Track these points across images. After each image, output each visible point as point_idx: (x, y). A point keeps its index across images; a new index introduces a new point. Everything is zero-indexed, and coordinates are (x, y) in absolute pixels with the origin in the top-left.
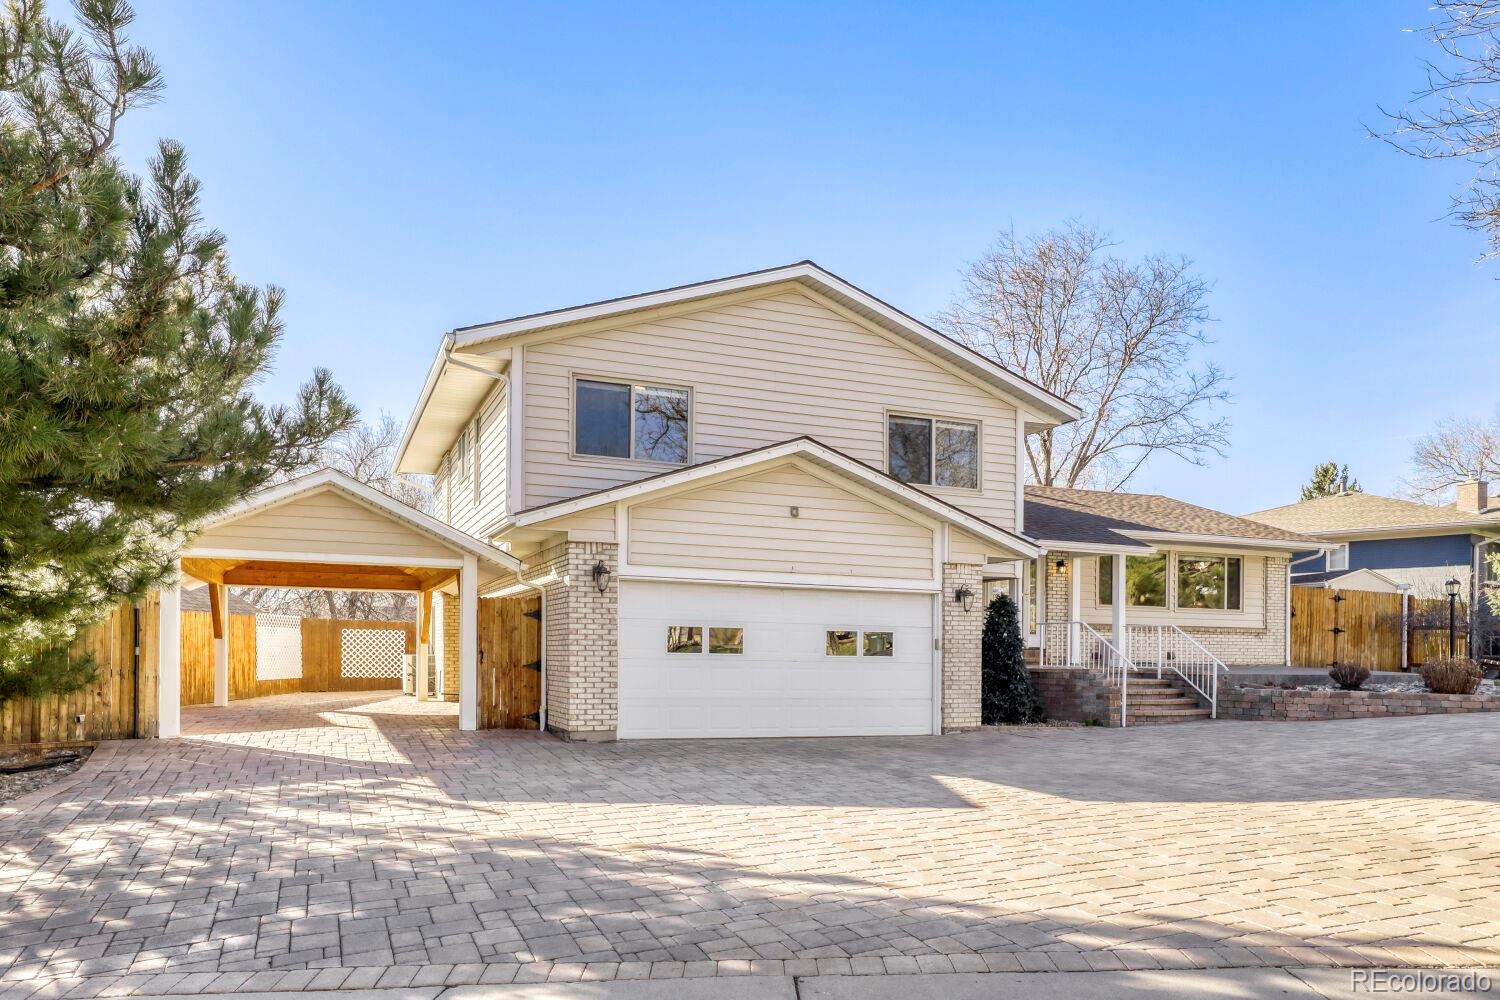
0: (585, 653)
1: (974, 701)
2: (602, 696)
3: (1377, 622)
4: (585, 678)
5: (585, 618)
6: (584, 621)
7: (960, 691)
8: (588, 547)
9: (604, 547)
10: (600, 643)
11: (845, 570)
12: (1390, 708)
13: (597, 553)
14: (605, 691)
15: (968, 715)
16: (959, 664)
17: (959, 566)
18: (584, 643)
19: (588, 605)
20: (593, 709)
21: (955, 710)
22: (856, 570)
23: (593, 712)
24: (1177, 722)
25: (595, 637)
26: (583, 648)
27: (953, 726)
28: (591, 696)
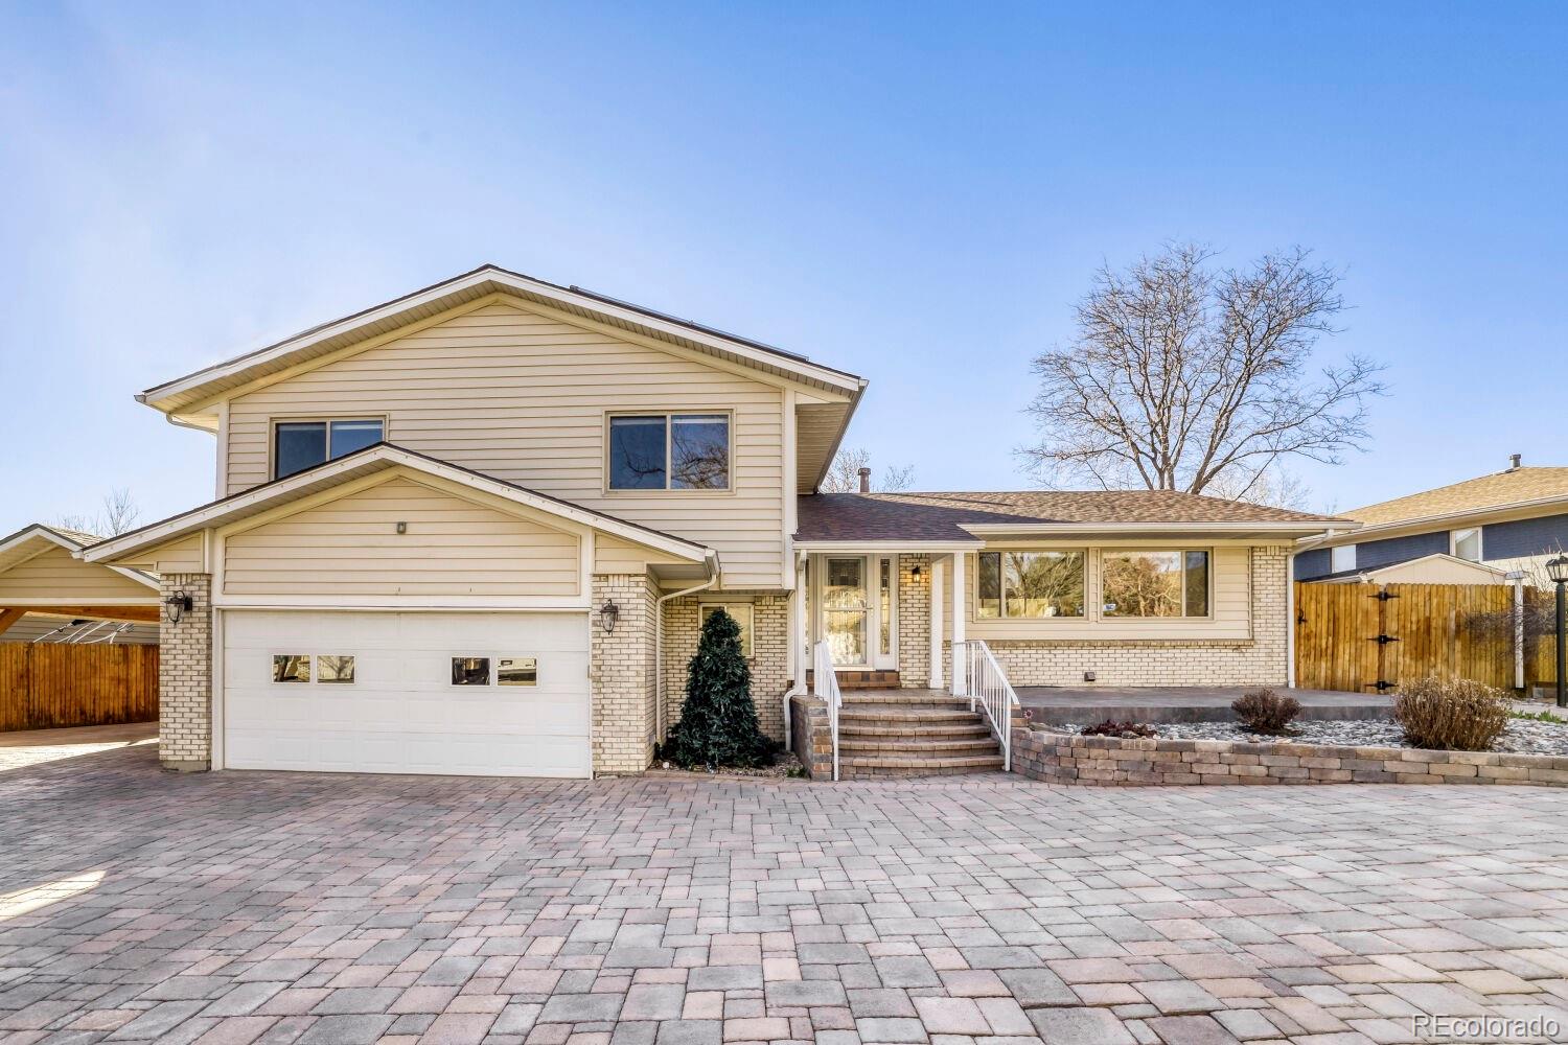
0: (174, 684)
1: (634, 740)
2: (190, 726)
3: (1458, 626)
4: (175, 708)
5: (175, 648)
6: (174, 652)
7: (614, 729)
8: (178, 579)
9: (194, 577)
10: (189, 673)
11: (466, 589)
12: (1273, 771)
13: (187, 584)
14: (194, 721)
15: (626, 757)
16: (612, 696)
17: (611, 578)
18: (174, 673)
19: (178, 636)
20: (182, 738)
21: (607, 751)
22: (476, 589)
23: (182, 742)
24: (924, 777)
25: (185, 668)
26: (172, 678)
27: (603, 769)
28: (180, 726)
